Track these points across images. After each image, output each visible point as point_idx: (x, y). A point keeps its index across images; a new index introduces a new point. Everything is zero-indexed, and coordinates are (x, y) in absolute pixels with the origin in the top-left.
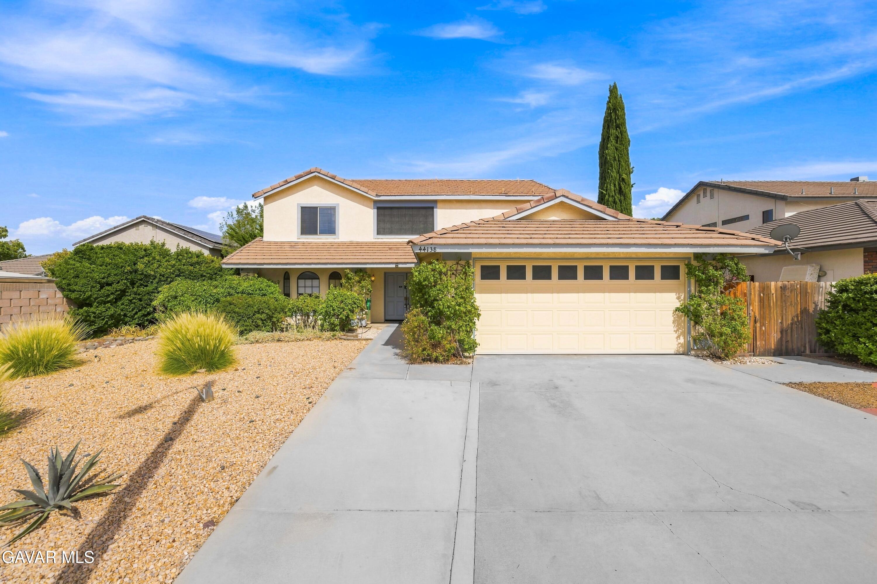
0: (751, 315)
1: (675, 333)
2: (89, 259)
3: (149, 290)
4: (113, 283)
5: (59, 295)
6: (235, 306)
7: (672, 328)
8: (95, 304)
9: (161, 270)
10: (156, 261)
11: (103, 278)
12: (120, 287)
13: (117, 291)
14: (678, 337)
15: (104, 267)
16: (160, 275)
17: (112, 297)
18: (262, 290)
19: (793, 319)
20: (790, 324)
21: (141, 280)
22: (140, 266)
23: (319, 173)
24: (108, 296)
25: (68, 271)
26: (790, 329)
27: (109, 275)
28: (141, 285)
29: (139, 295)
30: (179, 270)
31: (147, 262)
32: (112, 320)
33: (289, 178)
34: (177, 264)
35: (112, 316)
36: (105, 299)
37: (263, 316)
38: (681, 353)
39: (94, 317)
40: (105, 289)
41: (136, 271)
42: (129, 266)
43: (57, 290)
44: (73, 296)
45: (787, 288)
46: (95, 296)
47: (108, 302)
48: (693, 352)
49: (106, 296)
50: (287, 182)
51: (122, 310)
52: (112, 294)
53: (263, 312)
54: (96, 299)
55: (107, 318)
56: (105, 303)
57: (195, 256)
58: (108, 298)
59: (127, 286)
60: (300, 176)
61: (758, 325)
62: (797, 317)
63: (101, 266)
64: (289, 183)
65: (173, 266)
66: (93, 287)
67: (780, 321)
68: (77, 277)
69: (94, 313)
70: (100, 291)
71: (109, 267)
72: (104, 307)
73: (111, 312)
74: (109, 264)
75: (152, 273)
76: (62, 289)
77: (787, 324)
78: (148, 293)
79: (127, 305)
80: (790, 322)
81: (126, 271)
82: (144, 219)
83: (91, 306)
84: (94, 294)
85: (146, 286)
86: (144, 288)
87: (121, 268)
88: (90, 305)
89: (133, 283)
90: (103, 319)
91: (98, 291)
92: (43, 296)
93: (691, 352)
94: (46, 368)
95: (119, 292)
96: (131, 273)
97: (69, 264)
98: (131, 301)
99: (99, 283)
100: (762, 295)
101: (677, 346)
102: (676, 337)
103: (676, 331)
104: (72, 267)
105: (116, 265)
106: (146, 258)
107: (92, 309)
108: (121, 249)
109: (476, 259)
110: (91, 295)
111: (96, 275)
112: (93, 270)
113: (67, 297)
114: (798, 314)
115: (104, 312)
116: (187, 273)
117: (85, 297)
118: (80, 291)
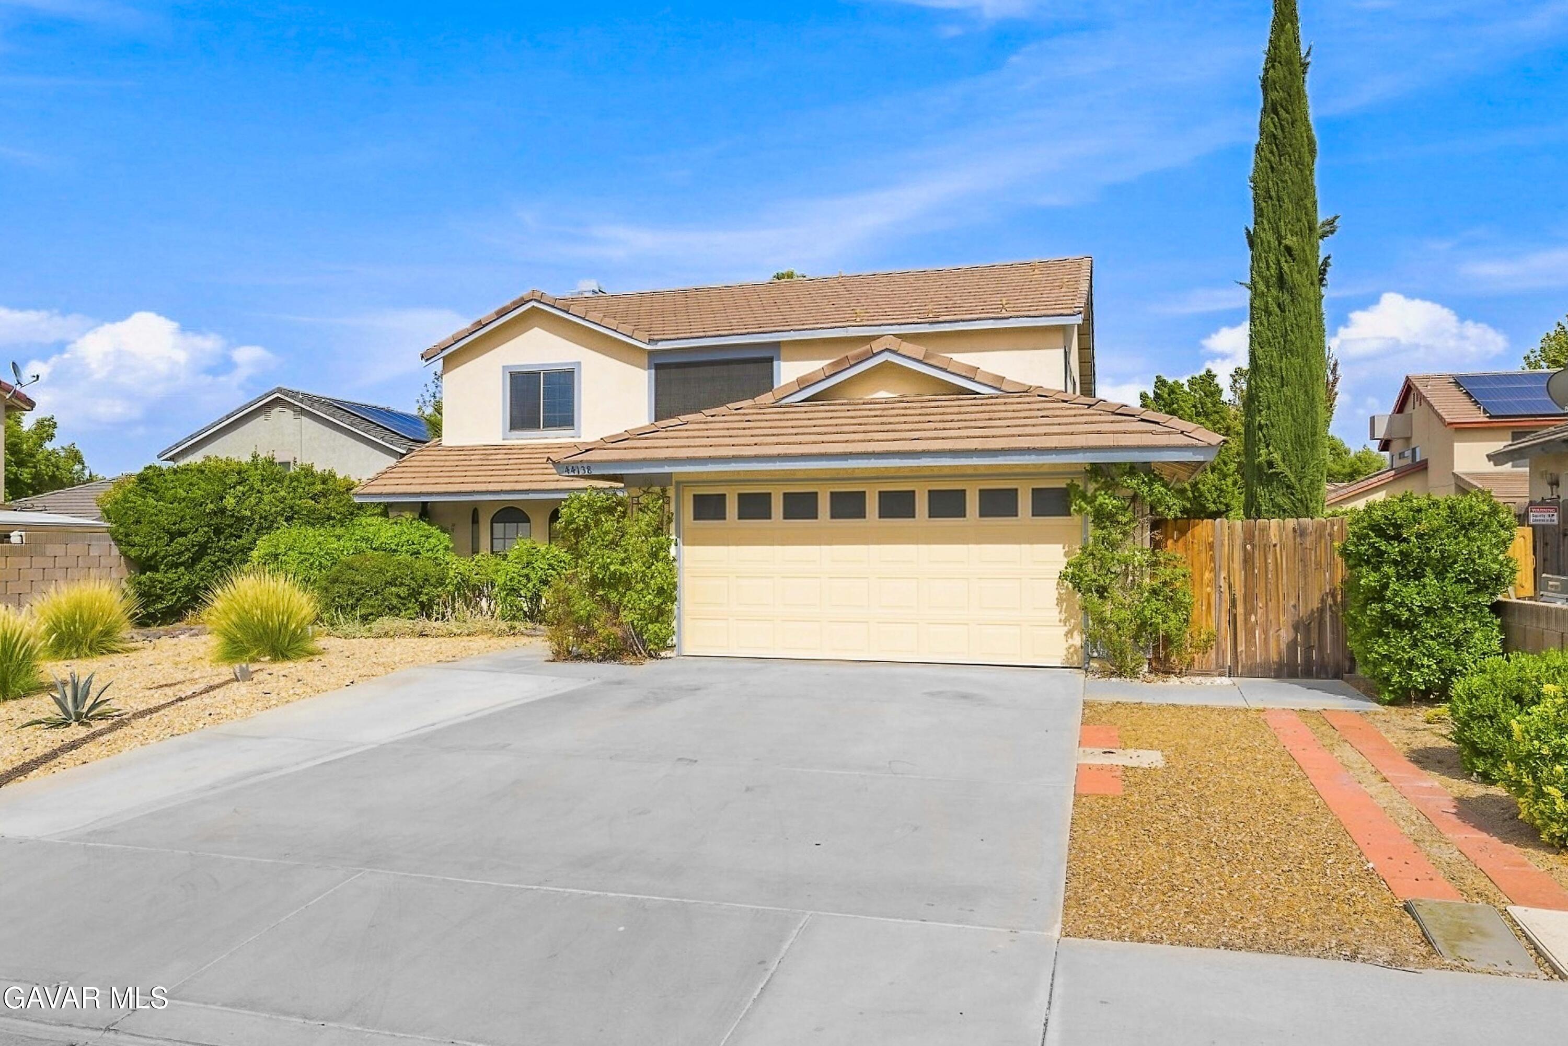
0: (1222, 590)
1: (1062, 624)
2: (156, 492)
3: (243, 544)
4: (188, 533)
5: (115, 551)
6: (357, 570)
7: (1054, 614)
8: (162, 567)
9: (264, 507)
10: (255, 491)
11: (174, 524)
12: (199, 537)
13: (193, 546)
14: (1069, 634)
15: (176, 504)
16: (261, 518)
17: (187, 555)
18: (413, 544)
19: (1323, 601)
20: (1315, 610)
21: (231, 526)
22: (230, 502)
23: (540, 302)
24: (181, 553)
25: (126, 513)
26: (1317, 620)
27: (183, 519)
28: (232, 535)
29: (228, 553)
30: (291, 508)
31: (240, 494)
32: (187, 595)
33: (482, 316)
34: (289, 497)
35: (186, 589)
36: (177, 559)
37: (403, 591)
38: (1076, 665)
39: (160, 588)
40: (177, 543)
41: (223, 511)
42: (211, 502)
43: (113, 543)
44: (133, 553)
45: (1309, 531)
46: (162, 554)
47: (182, 564)
48: (1094, 665)
49: (178, 554)
50: (480, 325)
51: (202, 579)
52: (187, 550)
53: (402, 584)
54: (164, 558)
55: (180, 592)
56: (177, 565)
57: (318, 482)
58: (180, 558)
59: (210, 538)
60: (504, 309)
61: (1240, 610)
62: (1334, 596)
63: (171, 503)
64: (484, 326)
65: (282, 500)
66: (159, 538)
67: (1292, 603)
68: (138, 522)
69: (161, 582)
70: (169, 546)
71: (183, 504)
72: (175, 573)
73: (185, 581)
74: (184, 499)
75: (248, 513)
76: (118, 542)
77: (1310, 609)
78: (242, 551)
79: (208, 571)
80: (1316, 604)
81: (207, 511)
82: (279, 395)
83: (157, 571)
84: (161, 551)
85: (240, 537)
86: (235, 541)
87: (201, 506)
88: (155, 569)
89: (218, 531)
90: (174, 594)
91: (166, 545)
92: (94, 552)
93: (1091, 664)
94: (90, 649)
95: (197, 548)
96: (215, 513)
97: (129, 502)
98: (214, 563)
99: (168, 532)
100: (1249, 547)
101: (1065, 652)
102: (1064, 633)
103: (1065, 622)
104: (132, 505)
105: (194, 499)
106: (239, 488)
107: (158, 576)
108: (202, 472)
109: (682, 484)
110: (156, 552)
111: (162, 519)
112: (160, 511)
113: (124, 554)
114: (1335, 589)
115: (176, 581)
116: (305, 513)
117: (149, 554)
118: (142, 546)
